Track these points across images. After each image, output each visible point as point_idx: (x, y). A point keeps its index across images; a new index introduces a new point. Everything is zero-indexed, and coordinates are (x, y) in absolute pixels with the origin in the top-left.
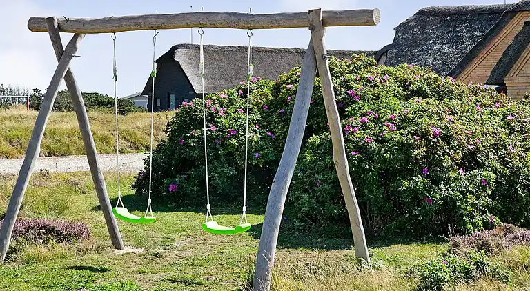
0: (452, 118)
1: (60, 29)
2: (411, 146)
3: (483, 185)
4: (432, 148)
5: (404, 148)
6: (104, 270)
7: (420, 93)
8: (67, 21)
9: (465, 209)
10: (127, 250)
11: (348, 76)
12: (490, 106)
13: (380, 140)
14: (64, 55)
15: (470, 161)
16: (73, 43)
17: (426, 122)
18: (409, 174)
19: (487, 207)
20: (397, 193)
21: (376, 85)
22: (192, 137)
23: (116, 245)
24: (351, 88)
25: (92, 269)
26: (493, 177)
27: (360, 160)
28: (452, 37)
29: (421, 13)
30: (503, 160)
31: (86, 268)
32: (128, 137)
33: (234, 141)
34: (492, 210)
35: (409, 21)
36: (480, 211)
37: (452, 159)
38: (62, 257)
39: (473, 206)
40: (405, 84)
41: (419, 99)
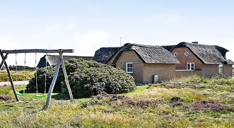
0: (98, 72)
1: (3, 52)
2: (87, 78)
3: (103, 85)
4: (91, 78)
5: (86, 78)
6: (12, 106)
7: (92, 66)
8: (5, 51)
9: (98, 90)
10: (20, 102)
11: (77, 63)
12: (107, 69)
13: (80, 76)
14: (4, 58)
15: (100, 81)
16: (6, 56)
17: (90, 72)
18: (86, 84)
19: (103, 90)
20: (83, 87)
21: (83, 65)
22: (40, 76)
23: (18, 100)
24: (77, 65)
25: (9, 106)
26: (105, 84)
27: (76, 81)
28: (108, 54)
29: (101, 48)
30: (107, 80)
31: (8, 106)
32: (31, 77)
33: (50, 77)
34: (104, 91)
35: (98, 50)
36: (102, 91)
37: (96, 80)
38: (3, 104)
39: (100, 90)
40: (89, 64)
41: (91, 68)
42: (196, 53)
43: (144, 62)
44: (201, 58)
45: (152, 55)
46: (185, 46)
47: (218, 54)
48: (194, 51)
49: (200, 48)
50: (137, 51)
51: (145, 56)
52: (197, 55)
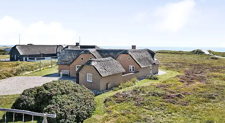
33: (29, 105)
42: (135, 59)
43: (101, 75)
44: (138, 62)
45: (106, 68)
46: (127, 54)
47: (149, 56)
48: (134, 57)
49: (138, 54)
50: (95, 67)
51: (101, 70)
52: (136, 60)
